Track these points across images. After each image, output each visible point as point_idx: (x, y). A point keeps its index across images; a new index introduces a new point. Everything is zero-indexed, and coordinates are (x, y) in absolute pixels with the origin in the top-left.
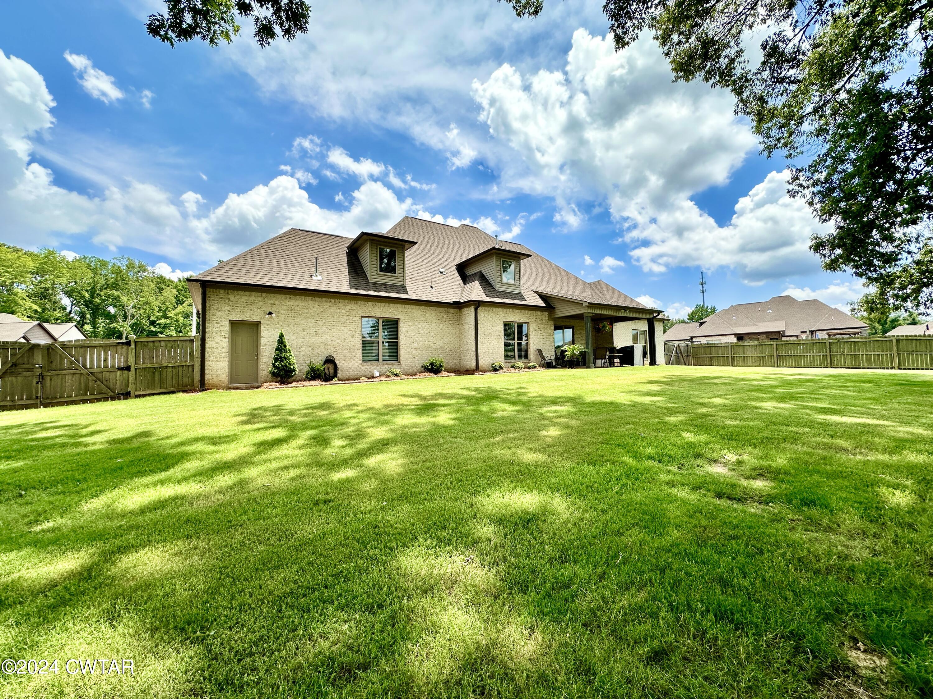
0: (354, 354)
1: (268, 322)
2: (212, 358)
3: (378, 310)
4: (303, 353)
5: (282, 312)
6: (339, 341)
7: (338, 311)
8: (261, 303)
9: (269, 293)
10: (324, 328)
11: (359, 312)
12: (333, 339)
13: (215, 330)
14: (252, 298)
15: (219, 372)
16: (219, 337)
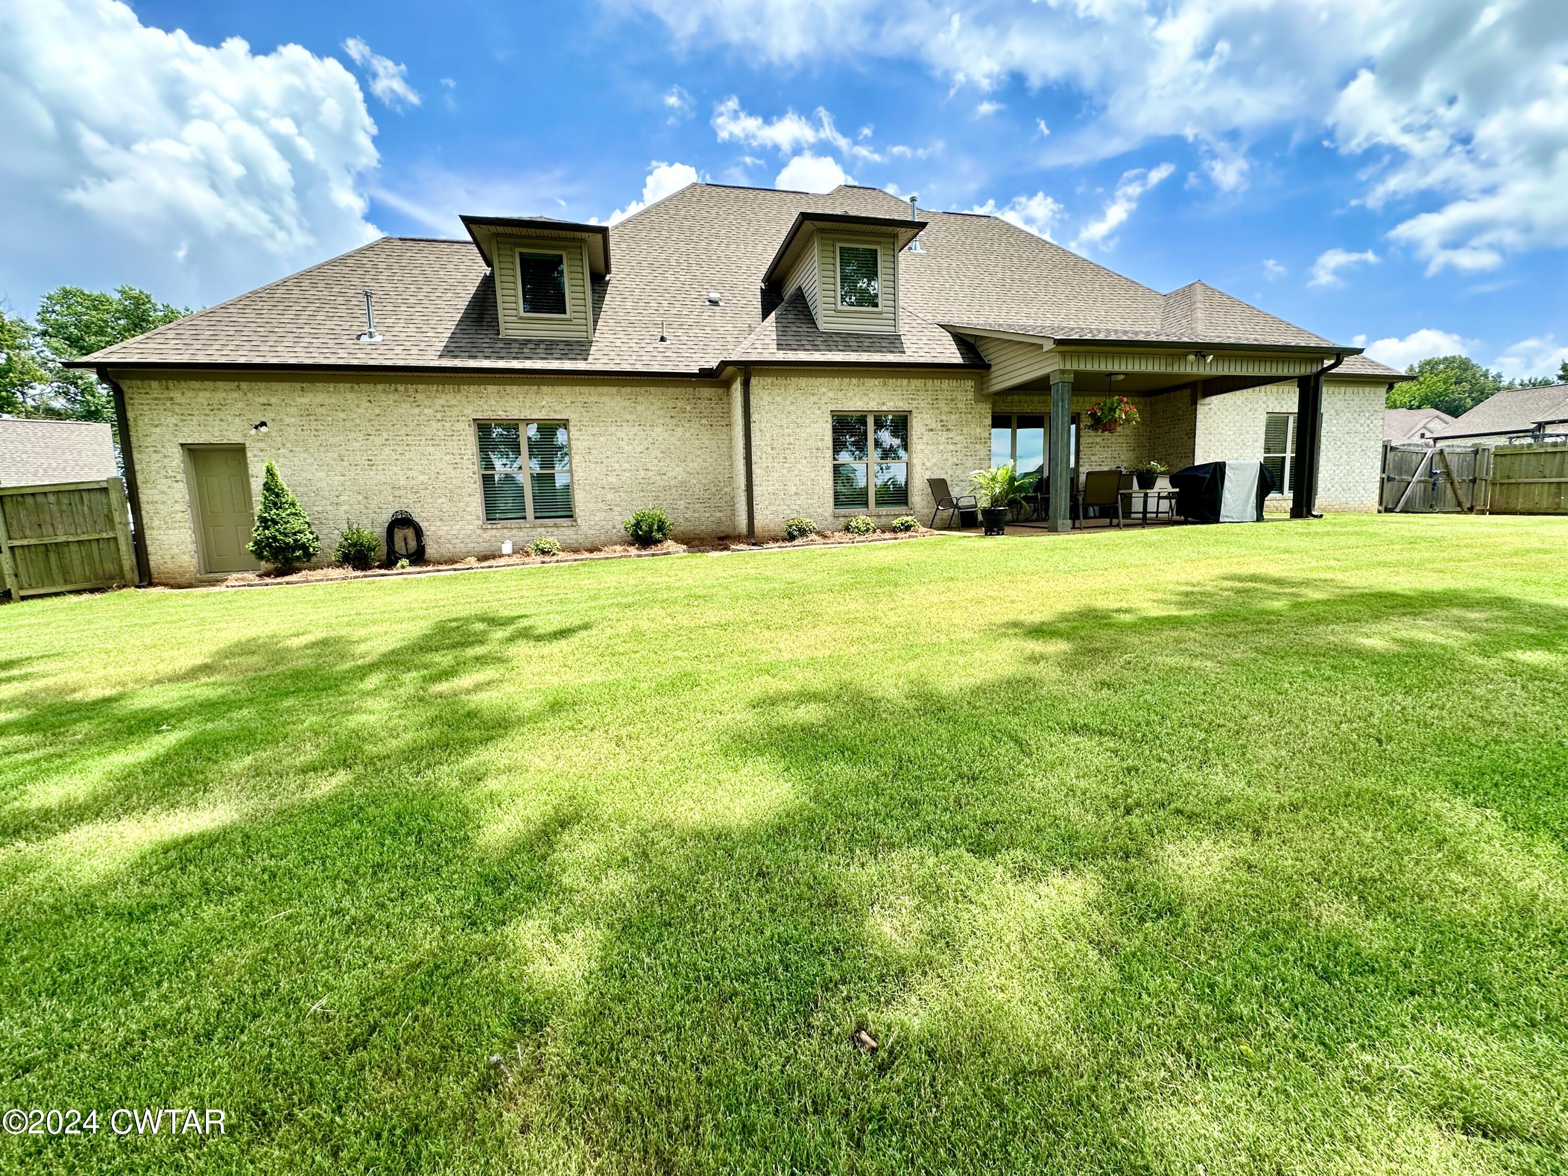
0: (462, 504)
1: (262, 445)
2: (156, 523)
3: (515, 403)
4: (345, 507)
5: (288, 420)
6: (422, 478)
7: (416, 411)
8: (240, 405)
9: (256, 381)
10: (387, 450)
11: (466, 412)
12: (409, 473)
13: (154, 467)
14: (220, 396)
15: (175, 551)
16: (164, 481)
